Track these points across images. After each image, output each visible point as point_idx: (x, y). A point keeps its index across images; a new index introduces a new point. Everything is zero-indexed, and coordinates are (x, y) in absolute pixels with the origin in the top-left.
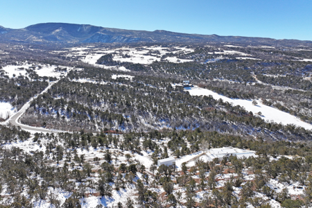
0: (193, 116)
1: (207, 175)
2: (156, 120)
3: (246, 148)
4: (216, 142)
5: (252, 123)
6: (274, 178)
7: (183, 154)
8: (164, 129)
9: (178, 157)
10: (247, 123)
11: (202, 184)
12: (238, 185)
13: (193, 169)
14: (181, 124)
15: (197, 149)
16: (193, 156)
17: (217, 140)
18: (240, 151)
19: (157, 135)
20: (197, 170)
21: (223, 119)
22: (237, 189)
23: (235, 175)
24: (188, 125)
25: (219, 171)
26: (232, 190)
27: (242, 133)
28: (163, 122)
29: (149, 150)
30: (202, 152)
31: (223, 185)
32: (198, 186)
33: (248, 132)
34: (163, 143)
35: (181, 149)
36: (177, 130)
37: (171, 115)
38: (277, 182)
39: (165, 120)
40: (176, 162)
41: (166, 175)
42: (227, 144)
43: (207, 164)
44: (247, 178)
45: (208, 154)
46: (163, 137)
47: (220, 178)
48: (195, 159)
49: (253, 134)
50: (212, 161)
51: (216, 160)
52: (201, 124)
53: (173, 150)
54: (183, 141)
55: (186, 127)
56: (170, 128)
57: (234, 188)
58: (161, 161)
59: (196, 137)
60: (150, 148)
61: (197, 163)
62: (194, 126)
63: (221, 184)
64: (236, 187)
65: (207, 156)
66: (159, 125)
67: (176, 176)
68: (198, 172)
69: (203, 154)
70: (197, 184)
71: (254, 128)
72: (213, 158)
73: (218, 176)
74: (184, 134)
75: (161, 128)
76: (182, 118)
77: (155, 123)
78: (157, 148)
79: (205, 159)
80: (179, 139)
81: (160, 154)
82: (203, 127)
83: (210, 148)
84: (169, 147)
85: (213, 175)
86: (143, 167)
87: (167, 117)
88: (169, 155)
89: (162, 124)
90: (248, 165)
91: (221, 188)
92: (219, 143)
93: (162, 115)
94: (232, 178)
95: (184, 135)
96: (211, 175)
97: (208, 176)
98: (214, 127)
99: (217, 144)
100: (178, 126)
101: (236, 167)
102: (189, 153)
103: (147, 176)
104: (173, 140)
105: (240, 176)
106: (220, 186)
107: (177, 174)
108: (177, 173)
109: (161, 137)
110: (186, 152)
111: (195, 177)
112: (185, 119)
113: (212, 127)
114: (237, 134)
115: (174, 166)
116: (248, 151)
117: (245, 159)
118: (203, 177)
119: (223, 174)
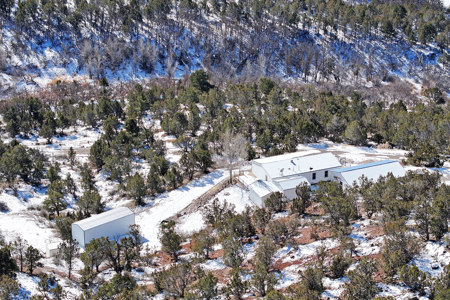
0: (172, 16)
1: (250, 254)
2: (18, 48)
3: (379, 139)
4: (273, 129)
5: (406, 28)
6: (438, 239)
7: (158, 190)
8: (60, 87)
9: (140, 203)
10: (389, 29)
11: (237, 284)
12: (338, 272)
13: (202, 242)
14: (128, 54)
15: (206, 165)
16: (194, 192)
17: (276, 121)
18: (355, 153)
19: (38, 117)
20: (213, 241)
21: (294, 20)
22: (336, 283)
23: (332, 244)
24: (154, 58)
25: (286, 236)
26: (322, 289)
27: (369, 71)
28: (50, 54)
29: (24, 187)
30: (226, 175)
31: (296, 278)
32: (224, 290)
33: (394, 67)
34: (72, 152)
35: (145, 169)
36: (115, 83)
37: (78, 19)
38: (442, 249)
39: (55, 45)
40: (138, 221)
41: (118, 269)
42: (313, 132)
43: (245, 217)
44: (365, 249)
45: (247, 180)
46: (66, 123)
47: (288, 259)
48: (200, 202)
49: (411, 74)
50: (260, 204)
51: (275, 201)
52: (209, 47)
53: (114, 176)
54: (149, 135)
55: (147, 67)
56: (83, 78)
57: (326, 282)
58: (83, 228)
59: (195, 112)
60: (26, 180)
61: (210, 219)
62: (182, 60)
63: (291, 278)
64: (333, 278)
65: (245, 188)
66: (33, 68)
67: (150, 270)
68: (217, 247)
69: (231, 182)
70: (220, 286)
71: (415, 49)
72: (263, 192)
73: (282, 254)
74: (147, 101)
75: (44, 82)
76: (128, 27)
77: (16, 60)
78: (54, 177)
79: (237, 201)
80: (133, 127)
81: (69, 198)
82: (216, 60)
83: (252, 156)
84: (100, 164)
85: (266, 254)
86: (33, 255)
87: (61, 28)
88: (104, 195)
89: (46, 63)
90: (372, 207)
91: (290, 289)
92: (284, 132)
93: (37, 23)
94: (322, 254)
95: (145, 107)
96: (259, 255)
97: (250, 256)
98: (262, 59)
99: (276, 138)
100: (116, 65)
101: (337, 219)
102: (177, 183)
103: (52, 281)
104: (110, 135)
105: (345, 247)
106: (288, 283)
107: (150, 264)
108: (148, 260)
109: (55, 124)
110: (166, 179)
111: (211, 266)
112: (142, 31)
113: (255, 56)
114: (349, 80)
115: (135, 238)
116: (382, 151)
117: (367, 185)
118: (235, 263)
119: (295, 245)
